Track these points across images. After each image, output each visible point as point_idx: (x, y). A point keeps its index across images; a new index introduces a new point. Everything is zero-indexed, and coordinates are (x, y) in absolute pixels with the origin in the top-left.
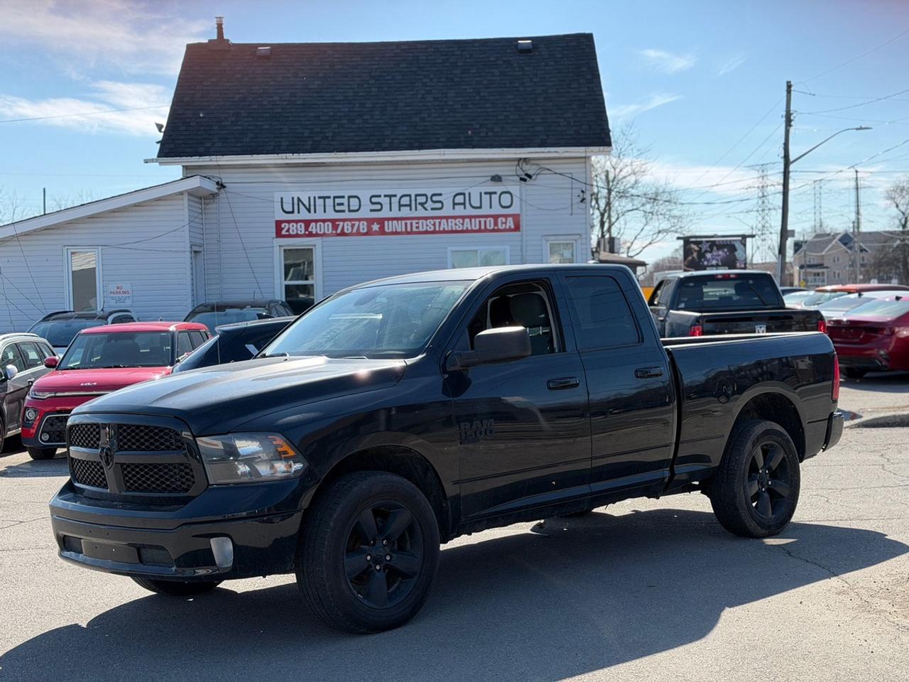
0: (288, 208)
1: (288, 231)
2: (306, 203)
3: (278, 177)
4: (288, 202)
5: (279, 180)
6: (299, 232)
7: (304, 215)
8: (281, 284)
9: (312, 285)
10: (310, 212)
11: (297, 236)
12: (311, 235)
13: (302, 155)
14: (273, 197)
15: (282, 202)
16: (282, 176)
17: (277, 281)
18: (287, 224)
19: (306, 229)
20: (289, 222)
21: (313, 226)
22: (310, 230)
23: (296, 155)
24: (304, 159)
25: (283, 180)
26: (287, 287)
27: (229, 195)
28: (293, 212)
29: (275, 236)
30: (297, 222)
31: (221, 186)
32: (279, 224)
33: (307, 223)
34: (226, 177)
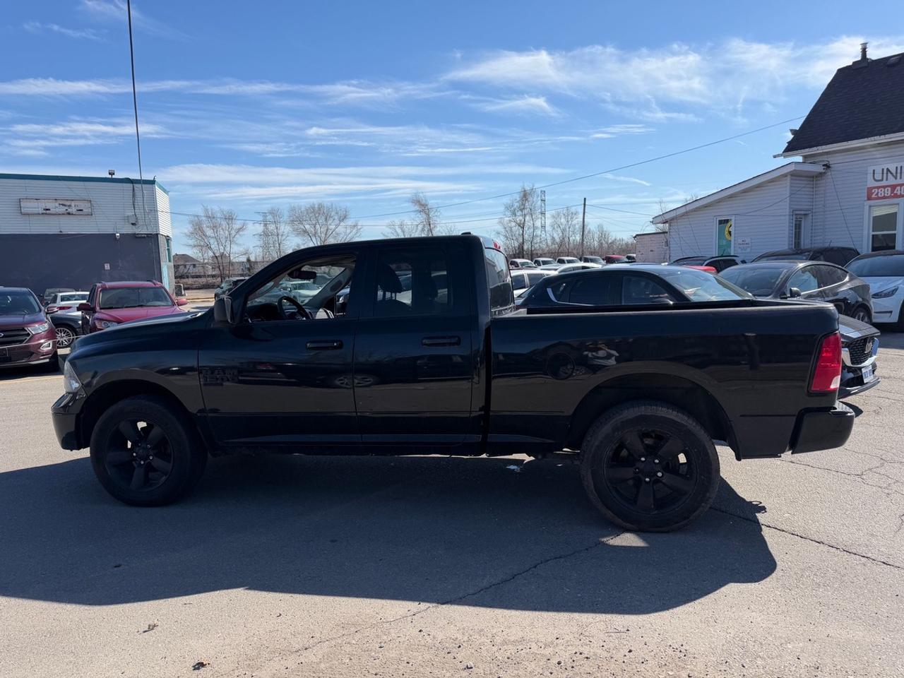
0: (878, 177)
1: (877, 194)
2: (894, 172)
3: (873, 155)
4: (879, 171)
5: (875, 157)
6: (886, 195)
7: (892, 181)
8: (868, 234)
9: (895, 234)
10: (896, 178)
11: (884, 197)
12: (896, 196)
13: (887, 136)
14: (867, 170)
15: (874, 173)
16: (877, 153)
17: (865, 232)
18: (876, 190)
19: (892, 192)
20: (878, 188)
21: (898, 191)
22: (895, 192)
23: (882, 137)
24: (890, 138)
25: (878, 156)
26: (873, 235)
27: (833, 173)
28: (882, 180)
29: (866, 199)
30: (884, 187)
31: (827, 166)
32: (870, 190)
33: (893, 187)
34: (832, 160)
